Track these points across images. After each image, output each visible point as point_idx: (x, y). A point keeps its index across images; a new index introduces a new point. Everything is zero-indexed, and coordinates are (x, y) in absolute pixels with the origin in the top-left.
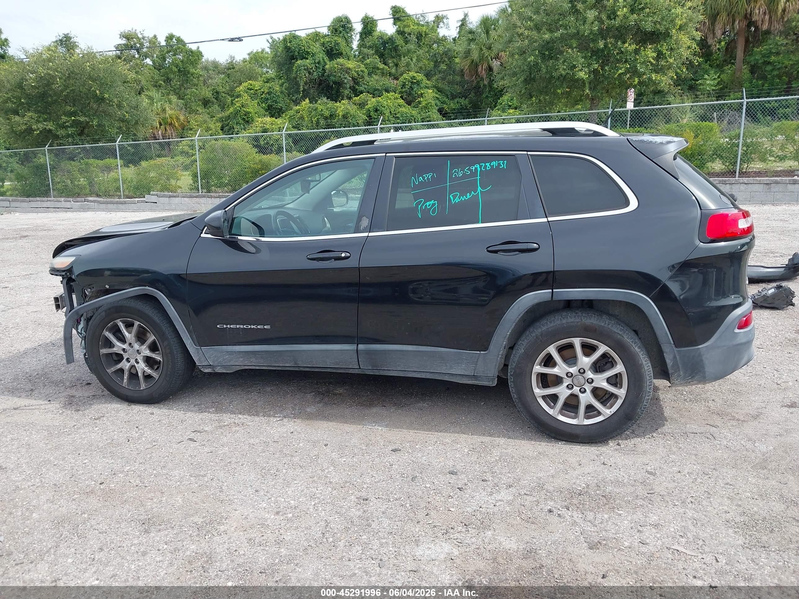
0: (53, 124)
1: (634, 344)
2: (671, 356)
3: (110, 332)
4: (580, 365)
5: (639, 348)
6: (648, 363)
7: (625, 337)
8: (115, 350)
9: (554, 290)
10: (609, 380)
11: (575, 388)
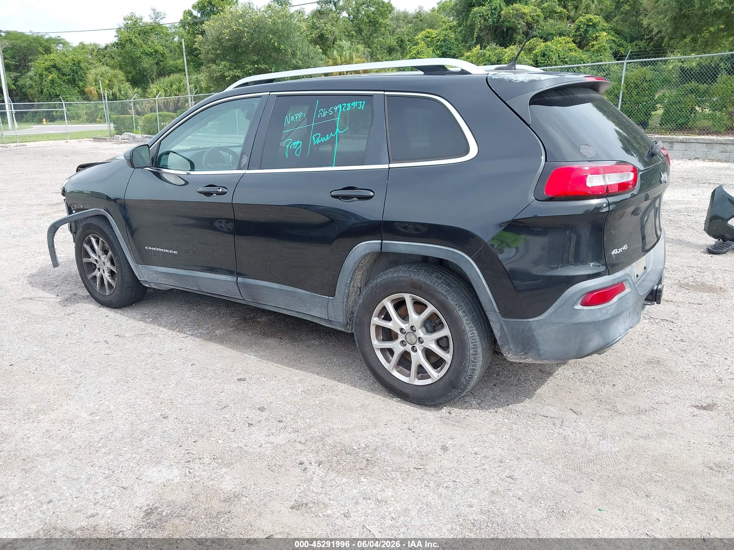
0: (241, 71)
1: (459, 307)
2: (498, 327)
3: (88, 245)
4: (411, 323)
5: (464, 312)
6: (473, 330)
7: (449, 299)
8: (91, 260)
9: (384, 242)
10: (438, 342)
11: (408, 345)
